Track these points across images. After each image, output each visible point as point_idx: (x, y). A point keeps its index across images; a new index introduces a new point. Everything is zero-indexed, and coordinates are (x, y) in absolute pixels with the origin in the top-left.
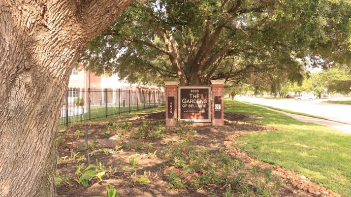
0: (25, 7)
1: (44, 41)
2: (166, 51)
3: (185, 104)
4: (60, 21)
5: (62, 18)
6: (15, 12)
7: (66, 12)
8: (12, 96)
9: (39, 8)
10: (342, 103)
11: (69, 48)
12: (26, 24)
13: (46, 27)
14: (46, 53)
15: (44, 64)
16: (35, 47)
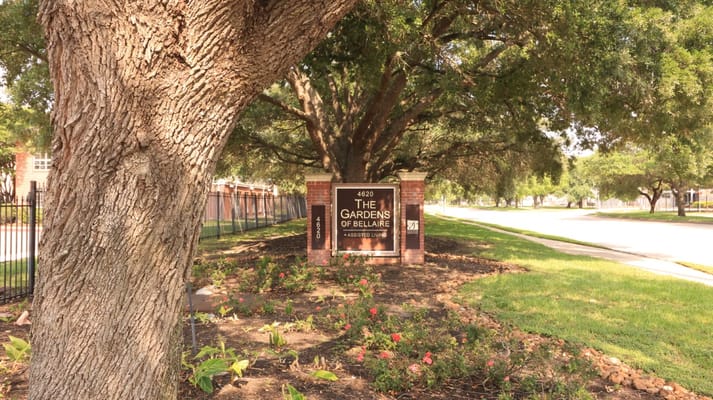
0: (143, 18)
1: (179, 90)
2: (299, 112)
3: (347, 220)
4: (212, 48)
5: (217, 44)
6: (122, 28)
7: (226, 31)
8: (107, 203)
9: (170, 20)
10: (626, 217)
11: (223, 106)
12: (144, 53)
13: (182, 60)
14: (181, 114)
15: (174, 137)
16: (159, 102)
